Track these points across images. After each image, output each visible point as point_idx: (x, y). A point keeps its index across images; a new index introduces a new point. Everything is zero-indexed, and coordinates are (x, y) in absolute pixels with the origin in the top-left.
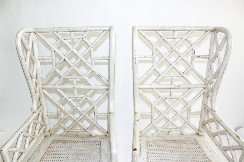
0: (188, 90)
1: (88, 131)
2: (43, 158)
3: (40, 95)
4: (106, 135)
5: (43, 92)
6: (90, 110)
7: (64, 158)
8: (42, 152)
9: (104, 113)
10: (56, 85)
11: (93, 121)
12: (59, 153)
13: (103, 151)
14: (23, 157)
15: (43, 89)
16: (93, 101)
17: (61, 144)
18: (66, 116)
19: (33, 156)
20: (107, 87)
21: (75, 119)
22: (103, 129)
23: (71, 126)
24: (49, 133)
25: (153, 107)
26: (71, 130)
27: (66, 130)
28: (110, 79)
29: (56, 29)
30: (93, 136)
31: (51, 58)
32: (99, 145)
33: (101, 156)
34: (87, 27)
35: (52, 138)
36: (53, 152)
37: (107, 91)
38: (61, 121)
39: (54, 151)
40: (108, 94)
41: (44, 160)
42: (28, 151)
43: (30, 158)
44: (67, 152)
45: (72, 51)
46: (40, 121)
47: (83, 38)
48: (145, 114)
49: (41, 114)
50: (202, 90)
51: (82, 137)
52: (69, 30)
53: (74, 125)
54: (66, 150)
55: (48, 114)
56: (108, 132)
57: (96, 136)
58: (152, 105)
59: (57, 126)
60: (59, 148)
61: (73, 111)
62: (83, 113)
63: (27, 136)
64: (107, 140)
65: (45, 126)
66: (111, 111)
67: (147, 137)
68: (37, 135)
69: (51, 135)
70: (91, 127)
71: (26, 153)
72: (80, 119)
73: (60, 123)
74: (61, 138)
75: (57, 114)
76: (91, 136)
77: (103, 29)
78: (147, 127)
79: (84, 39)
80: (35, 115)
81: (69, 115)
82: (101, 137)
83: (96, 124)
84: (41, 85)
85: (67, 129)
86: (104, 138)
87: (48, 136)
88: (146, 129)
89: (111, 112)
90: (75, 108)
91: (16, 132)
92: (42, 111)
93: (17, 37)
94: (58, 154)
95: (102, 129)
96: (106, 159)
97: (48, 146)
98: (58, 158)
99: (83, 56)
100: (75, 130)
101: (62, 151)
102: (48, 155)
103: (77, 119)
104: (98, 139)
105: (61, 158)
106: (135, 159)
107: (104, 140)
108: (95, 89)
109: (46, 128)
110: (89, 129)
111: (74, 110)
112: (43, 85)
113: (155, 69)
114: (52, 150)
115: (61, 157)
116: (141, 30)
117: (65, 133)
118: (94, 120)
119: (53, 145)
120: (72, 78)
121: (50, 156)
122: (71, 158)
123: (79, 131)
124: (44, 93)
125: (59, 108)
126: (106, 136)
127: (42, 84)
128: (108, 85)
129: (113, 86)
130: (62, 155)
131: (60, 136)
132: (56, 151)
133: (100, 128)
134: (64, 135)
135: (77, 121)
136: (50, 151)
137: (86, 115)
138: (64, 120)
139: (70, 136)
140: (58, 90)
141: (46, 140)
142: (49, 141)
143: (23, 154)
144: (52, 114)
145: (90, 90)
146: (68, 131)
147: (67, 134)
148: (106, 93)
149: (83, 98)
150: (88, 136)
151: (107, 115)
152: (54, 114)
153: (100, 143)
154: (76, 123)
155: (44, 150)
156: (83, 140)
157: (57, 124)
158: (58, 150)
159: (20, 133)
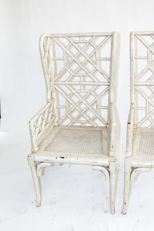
1: (90, 122)
3: (53, 90)
5: (55, 87)
6: (93, 103)
7: (72, 139)
8: (53, 136)
9: (105, 107)
10: (66, 81)
15: (55, 85)
16: (96, 96)
17: (68, 131)
18: (73, 108)
19: (46, 138)
20: (109, 84)
21: (80, 111)
22: (104, 121)
23: (77, 118)
24: (57, 123)
25: (147, 102)
26: (76, 121)
28: (112, 74)
29: (68, 35)
31: (63, 59)
32: (100, 133)
33: (101, 139)
34: (93, 33)
35: (60, 128)
37: (109, 87)
38: (68, 113)
39: (63, 135)
40: (109, 90)
41: (55, 140)
42: (44, 130)
43: (44, 139)
45: (81, 53)
47: (90, 42)
48: (140, 108)
49: (52, 105)
52: (79, 36)
53: (79, 117)
54: (72, 135)
55: (57, 106)
56: (108, 124)
57: (97, 127)
58: (146, 100)
59: (65, 117)
61: (79, 104)
62: (88, 106)
63: (44, 119)
64: (106, 130)
65: (54, 116)
67: (142, 129)
68: (50, 121)
69: (59, 126)
70: (94, 118)
71: (43, 132)
72: (84, 111)
73: (67, 115)
74: (68, 128)
75: (65, 107)
76: (93, 127)
77: (106, 34)
78: (142, 120)
79: (91, 43)
80: (49, 104)
81: (75, 107)
83: (98, 116)
84: (54, 81)
85: (73, 120)
87: (57, 126)
88: (141, 122)
89: (112, 102)
90: (81, 102)
91: (38, 113)
92: (53, 103)
93: (40, 40)
97: (57, 132)
99: (89, 57)
100: (80, 122)
101: (69, 135)
102: (58, 137)
103: (82, 111)
104: (99, 129)
106: (130, 131)
107: (104, 129)
108: (98, 85)
109: (55, 119)
110: (91, 120)
112: (55, 81)
113: (149, 69)
116: (138, 35)
118: (96, 113)
119: (61, 132)
120: (80, 75)
121: (60, 138)
122: (77, 139)
123: (83, 122)
124: (55, 89)
125: (67, 101)
126: (106, 127)
127: (55, 80)
128: (109, 82)
129: (113, 81)
131: (66, 126)
134: (70, 125)
135: (82, 113)
136: (60, 135)
137: (89, 108)
138: (71, 112)
139: (75, 126)
140: (67, 86)
141: (55, 129)
142: (57, 130)
143: (41, 132)
144: (61, 106)
145: (94, 85)
146: (74, 122)
147: (72, 125)
148: (107, 89)
149: (88, 93)
150: (90, 127)
151: (107, 108)
152: (63, 107)
153: (101, 131)
154: (81, 115)
155: (54, 134)
156: (86, 129)
157: (65, 115)
158: (66, 134)
159: (41, 114)
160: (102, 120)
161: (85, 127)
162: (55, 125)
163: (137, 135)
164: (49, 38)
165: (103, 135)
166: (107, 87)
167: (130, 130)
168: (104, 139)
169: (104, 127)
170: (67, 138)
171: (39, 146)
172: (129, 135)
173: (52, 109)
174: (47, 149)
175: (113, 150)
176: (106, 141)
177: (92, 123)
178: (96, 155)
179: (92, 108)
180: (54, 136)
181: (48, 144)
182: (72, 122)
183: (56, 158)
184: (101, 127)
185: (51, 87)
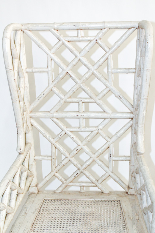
1: (98, 185)
2: (35, 224)
3: (27, 128)
4: (127, 191)
5: (31, 123)
6: (103, 151)
7: (68, 225)
8: (31, 217)
9: (125, 156)
10: (52, 112)
11: (106, 169)
12: (58, 216)
13: (126, 215)
14: (10, 220)
15: (31, 119)
16: (109, 137)
17: (58, 204)
18: (66, 161)
20: (132, 116)
21: (79, 166)
22: (122, 181)
23: (73, 177)
24: (36, 188)
26: (71, 184)
27: (63, 183)
28: (142, 101)
29: (56, 26)
30: (105, 194)
31: (46, 70)
32: (119, 206)
33: (124, 221)
34: (104, 22)
35: (41, 197)
36: (49, 216)
38: (56, 170)
39: (49, 214)
40: (132, 126)
41: (37, 227)
44: (70, 216)
45: (80, 60)
46: (27, 167)
47: (97, 40)
49: (28, 157)
52: (76, 28)
53: (77, 176)
54: (68, 213)
55: (36, 158)
56: (130, 187)
57: (110, 193)
59: (50, 176)
61: (76, 152)
62: (93, 156)
63: (14, 189)
64: (129, 199)
65: (31, 176)
66: (141, 150)
68: (24, 188)
69: (39, 193)
70: (104, 178)
71: (13, 214)
72: (87, 165)
73: (55, 172)
74: (55, 197)
75: (50, 158)
76: (102, 192)
77: (129, 25)
79: (99, 41)
80: (22, 157)
81: (69, 159)
82: (118, 195)
83: (112, 175)
84: (29, 112)
85: (65, 182)
86: (124, 196)
87: (35, 193)
90: (80, 148)
92: (29, 153)
94: (57, 218)
96: (134, 226)
97: (38, 207)
98: (59, 224)
99: (95, 67)
100: (78, 184)
101: (61, 214)
102: (42, 220)
103: (82, 166)
104: (114, 198)
105: (62, 224)
107: (125, 198)
108: (112, 119)
110: (100, 181)
111: (78, 152)
112: (31, 112)
115: (63, 222)
117: (61, 189)
118: (108, 168)
119: (46, 206)
120: (78, 101)
121: (44, 222)
122: (78, 224)
123: (84, 184)
124: (32, 125)
125: (54, 148)
126: (127, 193)
127: (30, 110)
128: (132, 113)
129: (145, 112)
131: (53, 193)
133: (118, 180)
134: (60, 191)
135: (82, 169)
136: (44, 214)
137: (96, 159)
138: (61, 168)
139: (69, 193)
140: (55, 120)
141: (33, 199)
142: (38, 201)
144: (44, 157)
145: (105, 119)
146: (67, 186)
147: (65, 190)
148: (130, 125)
149: (93, 133)
150: (97, 194)
151: (129, 158)
153: (119, 202)
154: (80, 172)
155: (33, 213)
156: (91, 198)
157: (50, 173)
158: (55, 212)
159: (9, 182)
160: (120, 181)
161: (89, 194)
162: (31, 192)
164: (19, 33)
165: (125, 213)
166: (129, 122)
168: (129, 223)
169: (122, 192)
170: (59, 222)
173: (26, 164)
176: (135, 227)
177: (100, 187)
179: (100, 160)
180: (33, 217)
182: (64, 186)
184: (117, 193)
185: (25, 124)
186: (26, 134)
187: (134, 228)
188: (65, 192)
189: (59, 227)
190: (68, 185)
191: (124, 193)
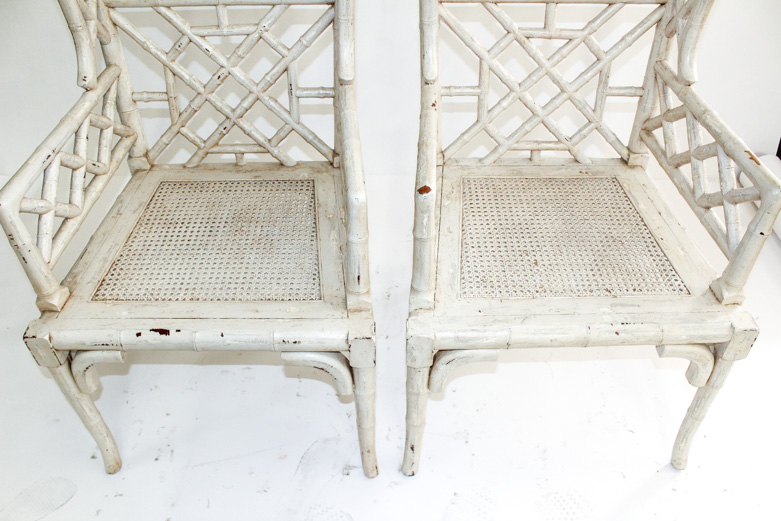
0: (605, 10)
1: (271, 149)
2: (134, 235)
3: (102, 30)
4: (331, 159)
5: (111, 19)
6: (276, 77)
7: (201, 233)
8: (128, 220)
9: (323, 88)
11: (286, 115)
12: (181, 217)
13: (321, 210)
14: (72, 231)
15: (111, 10)
16: (285, 47)
17: (186, 192)
18: (198, 101)
19: (102, 230)
21: (227, 111)
22: (320, 141)
23: (217, 136)
24: (144, 159)
25: (486, 68)
26: (216, 149)
27: (199, 148)
30: (287, 167)
32: (310, 193)
33: (315, 223)
35: (154, 178)
36: (164, 218)
37: (332, 12)
38: (180, 120)
39: (167, 213)
40: (333, 21)
41: (136, 240)
42: (83, 214)
43: (92, 238)
44: (207, 216)
46: (112, 118)
48: (457, 91)
49: (112, 95)
50: (655, 11)
51: (251, 171)
53: (224, 132)
54: (204, 208)
55: (136, 97)
56: (337, 151)
57: (298, 164)
58: (481, 59)
59: (170, 135)
60: (181, 205)
61: (219, 82)
62: (254, 89)
63: (75, 166)
64: (334, 176)
65: (129, 136)
66: (346, 75)
67: (463, 168)
68: (107, 163)
69: (154, 169)
70: (282, 134)
71: (79, 219)
72: (243, 110)
73: (178, 125)
74: (186, 176)
75: (165, 97)
76: (282, 164)
78: (463, 134)
80: (93, 96)
81: (205, 96)
82: (313, 168)
83: (297, 127)
85: (202, 145)
86: (324, 170)
87: (144, 170)
88: (461, 141)
89: (346, 78)
90: (226, 73)
91: (37, 150)
92: (115, 85)
94: (180, 222)
95: (316, 142)
96: (332, 232)
98: (181, 234)
100: (230, 149)
101: (190, 212)
102: (150, 226)
103: (234, 110)
104: (304, 174)
105: (189, 233)
106: (425, 220)
107: (325, 176)
108: (290, 4)
109: (133, 145)
110: (274, 142)
111: (222, 81)
114: (161, 210)
115: (190, 229)
117: (196, 160)
118: (289, 113)
119: (162, 197)
121: (154, 230)
122: (220, 231)
123: (243, 149)
124: (115, 25)
125: (170, 74)
126: (332, 164)
130: (192, 225)
131: (181, 168)
132: (171, 213)
133: (311, 137)
134: (195, 165)
135: (234, 117)
136: (154, 214)
137: (262, 95)
139: (213, 168)
140: (163, 10)
141: (138, 183)
142: (147, 186)
143: (70, 223)
144: (151, 96)
145: (274, 5)
146: (207, 153)
147: (204, 161)
148: (327, 18)
149: (251, 37)
150: (271, 167)
151: (332, 93)
152: (156, 96)
153: (311, 184)
154: (232, 123)
155: (134, 212)
156: (256, 177)
157: (170, 128)
158: (178, 209)
159: (51, 153)
160: (313, 142)
161: (253, 168)
162: (137, 168)
163: (448, 198)
165: (320, 206)
166: (327, 12)
167: (426, 216)
168: (323, 225)
169: (322, 163)
171: (69, 282)
172: (425, 236)
173: (109, 112)
174: (102, 291)
175: (362, 288)
176: (334, 235)
177: (276, 152)
178: (293, 309)
179: (271, 98)
180: (133, 219)
181: (108, 266)
182: (201, 153)
183: (139, 335)
184: (313, 167)
185: (93, 24)
186: (102, 44)
187: (332, 238)
188: (206, 165)
189: (181, 238)
190: (211, 150)
191: (325, 165)
